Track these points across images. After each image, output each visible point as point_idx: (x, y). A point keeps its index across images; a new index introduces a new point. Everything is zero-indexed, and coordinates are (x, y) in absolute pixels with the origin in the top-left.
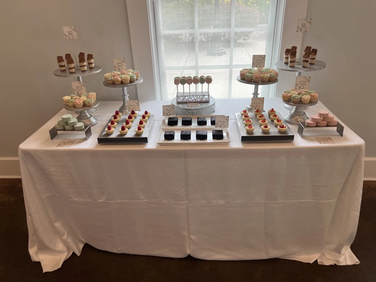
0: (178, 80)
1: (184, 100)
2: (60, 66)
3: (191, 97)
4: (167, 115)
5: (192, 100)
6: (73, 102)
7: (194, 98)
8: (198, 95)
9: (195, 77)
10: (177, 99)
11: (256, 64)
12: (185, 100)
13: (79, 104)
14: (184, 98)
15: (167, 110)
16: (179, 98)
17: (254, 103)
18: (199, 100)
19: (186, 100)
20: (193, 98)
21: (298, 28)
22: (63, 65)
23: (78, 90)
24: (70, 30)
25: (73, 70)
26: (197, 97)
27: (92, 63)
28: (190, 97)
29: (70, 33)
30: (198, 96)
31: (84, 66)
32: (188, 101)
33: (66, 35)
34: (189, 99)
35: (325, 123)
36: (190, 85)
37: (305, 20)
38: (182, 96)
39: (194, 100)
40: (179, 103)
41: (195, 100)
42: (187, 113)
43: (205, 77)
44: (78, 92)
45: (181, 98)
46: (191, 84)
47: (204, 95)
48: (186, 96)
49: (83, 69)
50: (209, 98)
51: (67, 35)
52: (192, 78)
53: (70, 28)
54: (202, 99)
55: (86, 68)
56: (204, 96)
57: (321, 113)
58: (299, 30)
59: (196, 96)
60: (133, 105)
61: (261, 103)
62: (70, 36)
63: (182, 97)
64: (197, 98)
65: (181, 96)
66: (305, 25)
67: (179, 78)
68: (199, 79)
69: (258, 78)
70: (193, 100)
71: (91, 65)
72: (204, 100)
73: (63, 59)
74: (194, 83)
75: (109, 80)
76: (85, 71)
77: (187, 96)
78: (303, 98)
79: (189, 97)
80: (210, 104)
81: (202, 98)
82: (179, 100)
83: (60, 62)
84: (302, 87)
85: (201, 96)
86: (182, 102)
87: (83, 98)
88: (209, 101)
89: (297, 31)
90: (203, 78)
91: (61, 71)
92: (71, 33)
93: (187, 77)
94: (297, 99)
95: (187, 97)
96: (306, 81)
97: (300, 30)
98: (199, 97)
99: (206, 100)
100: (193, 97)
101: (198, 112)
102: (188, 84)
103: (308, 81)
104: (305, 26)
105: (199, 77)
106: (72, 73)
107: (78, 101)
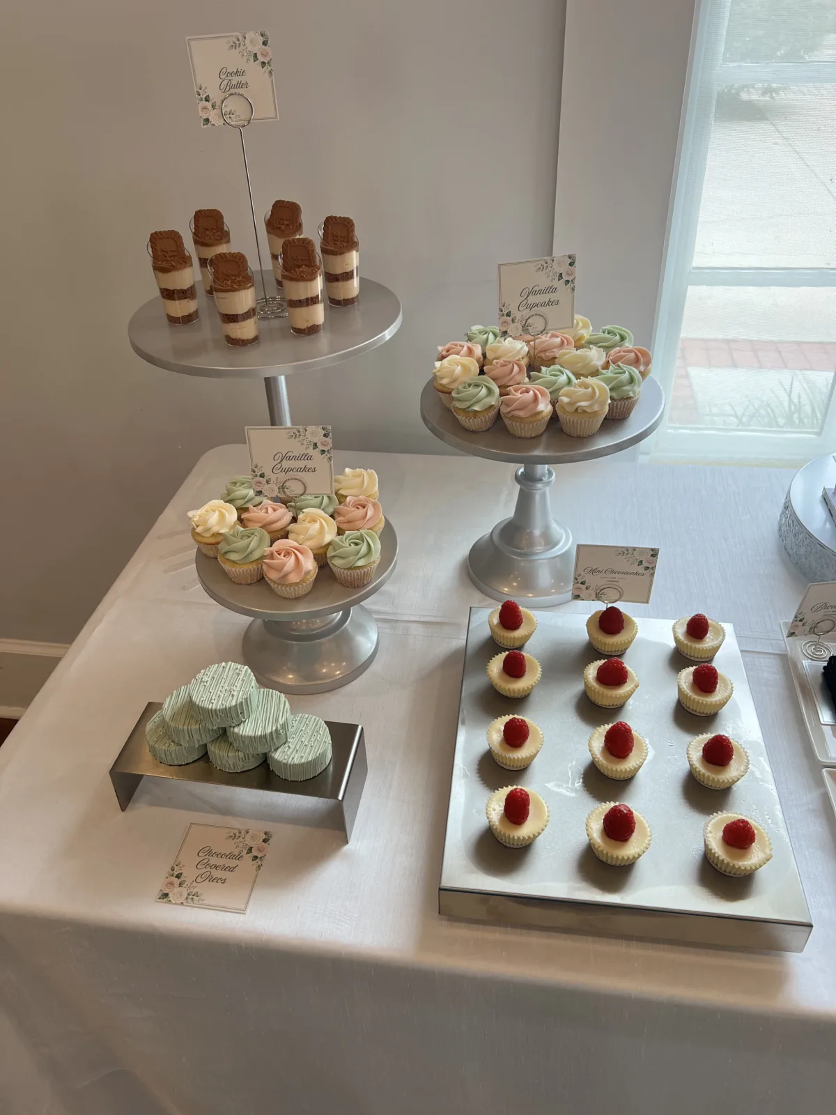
2: (169, 294)
6: (256, 555)
13: (294, 578)
22: (186, 285)
23: (282, 477)
24: (235, 60)
25: (247, 329)
27: (348, 276)
29: (233, 84)
31: (313, 301)
33: (207, 99)
44: (282, 488)
49: (303, 317)
51: (216, 95)
53: (234, 46)
55: (319, 314)
60: (613, 572)
62: (230, 105)
71: (340, 284)
73: (183, 250)
75: (477, 408)
76: (313, 330)
83: (164, 270)
87: (317, 526)
91: (173, 320)
92: (240, 85)
106: (236, 343)
107: (291, 561)
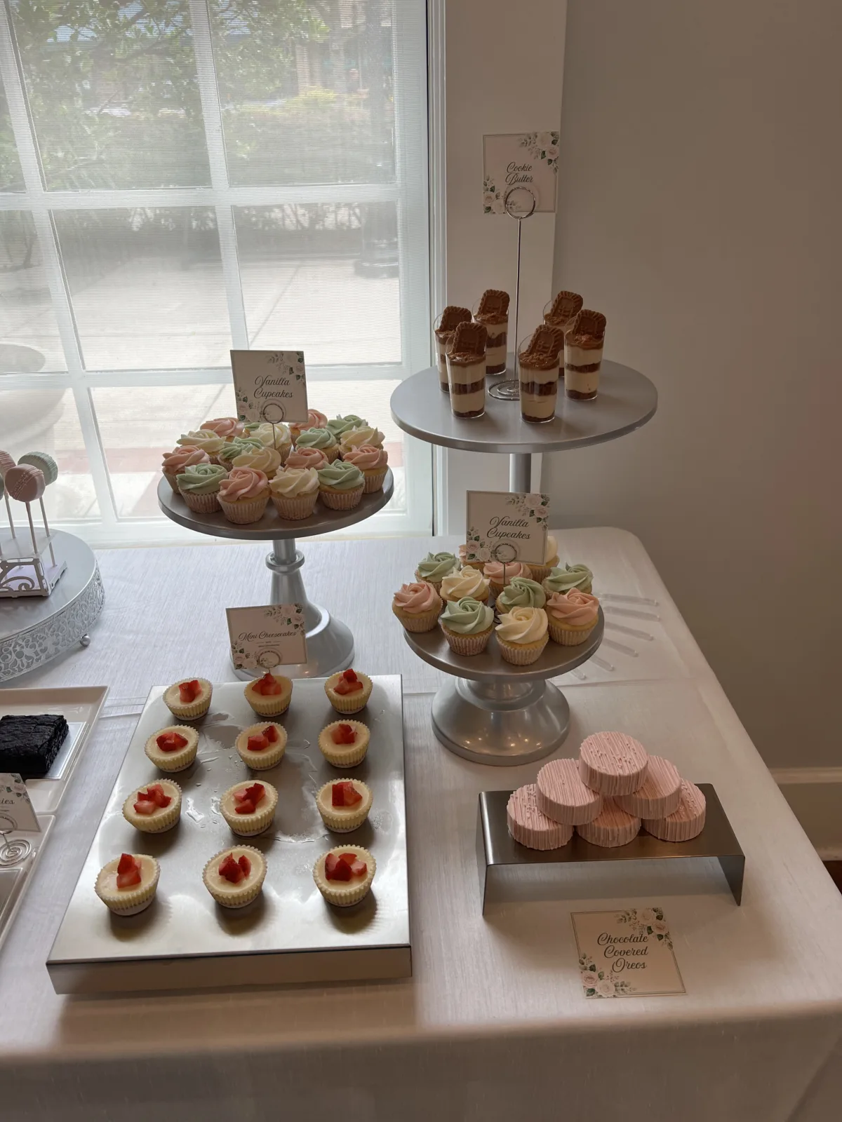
11: (259, 401)
17: (248, 637)
21: (492, 190)
35: (623, 828)
37: (525, 144)
57: (595, 767)
58: (497, 204)
61: (289, 634)
66: (528, 174)
69: (244, 498)
72: (14, 585)
78: (507, 632)
84: (507, 553)
89: (489, 209)
94: (472, 634)
96: (527, 518)
97: (502, 201)
103: (539, 519)
104: (525, 179)
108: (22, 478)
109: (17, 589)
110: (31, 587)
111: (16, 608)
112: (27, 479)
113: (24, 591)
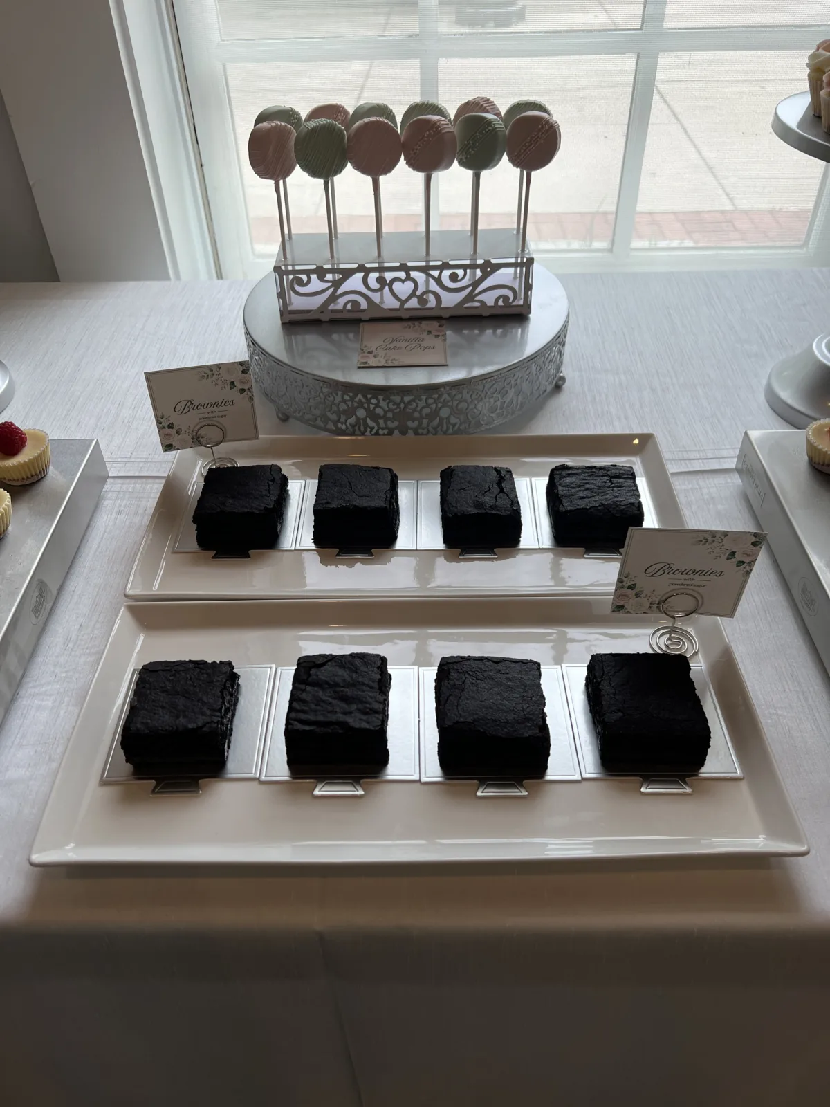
0: (281, 134)
1: (333, 298)
3: (389, 276)
4: (197, 441)
5: (396, 304)
7: (409, 286)
8: (445, 266)
9: (414, 110)
10: (281, 295)
12: (342, 301)
14: (337, 284)
15: (191, 405)
16: (301, 283)
18: (449, 300)
19: (355, 303)
20: (404, 289)
26: (438, 281)
28: (381, 280)
30: (446, 273)
32: (364, 305)
34: (376, 297)
36: (382, 179)
38: (321, 273)
39: (413, 303)
40: (294, 323)
41: (422, 300)
42: (361, 413)
43: (498, 114)
45: (316, 284)
46: (388, 167)
47: (487, 263)
48: (348, 273)
50: (528, 287)
52: (399, 120)
54: (470, 297)
56: (489, 268)
59: (425, 269)
63: (322, 278)
64: (433, 286)
65: (308, 272)
67: (289, 115)
68: (455, 130)
70: (403, 302)
72: (489, 298)
74: (414, 164)
77: (361, 268)
79: (373, 276)
80: (538, 332)
81: (476, 284)
82: (298, 303)
85: (464, 267)
86: (325, 318)
88: (527, 306)
90: (490, 116)
93: (361, 112)
95: (355, 282)
98: (454, 278)
99: (505, 298)
100: (402, 275)
101: (444, 412)
102: (362, 168)
105: (452, 114)
108: (540, 130)
109: (493, 304)
110: (510, 301)
111: (482, 331)
112: (547, 131)
113: (501, 307)
